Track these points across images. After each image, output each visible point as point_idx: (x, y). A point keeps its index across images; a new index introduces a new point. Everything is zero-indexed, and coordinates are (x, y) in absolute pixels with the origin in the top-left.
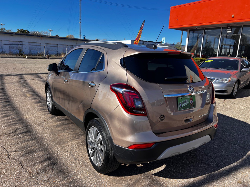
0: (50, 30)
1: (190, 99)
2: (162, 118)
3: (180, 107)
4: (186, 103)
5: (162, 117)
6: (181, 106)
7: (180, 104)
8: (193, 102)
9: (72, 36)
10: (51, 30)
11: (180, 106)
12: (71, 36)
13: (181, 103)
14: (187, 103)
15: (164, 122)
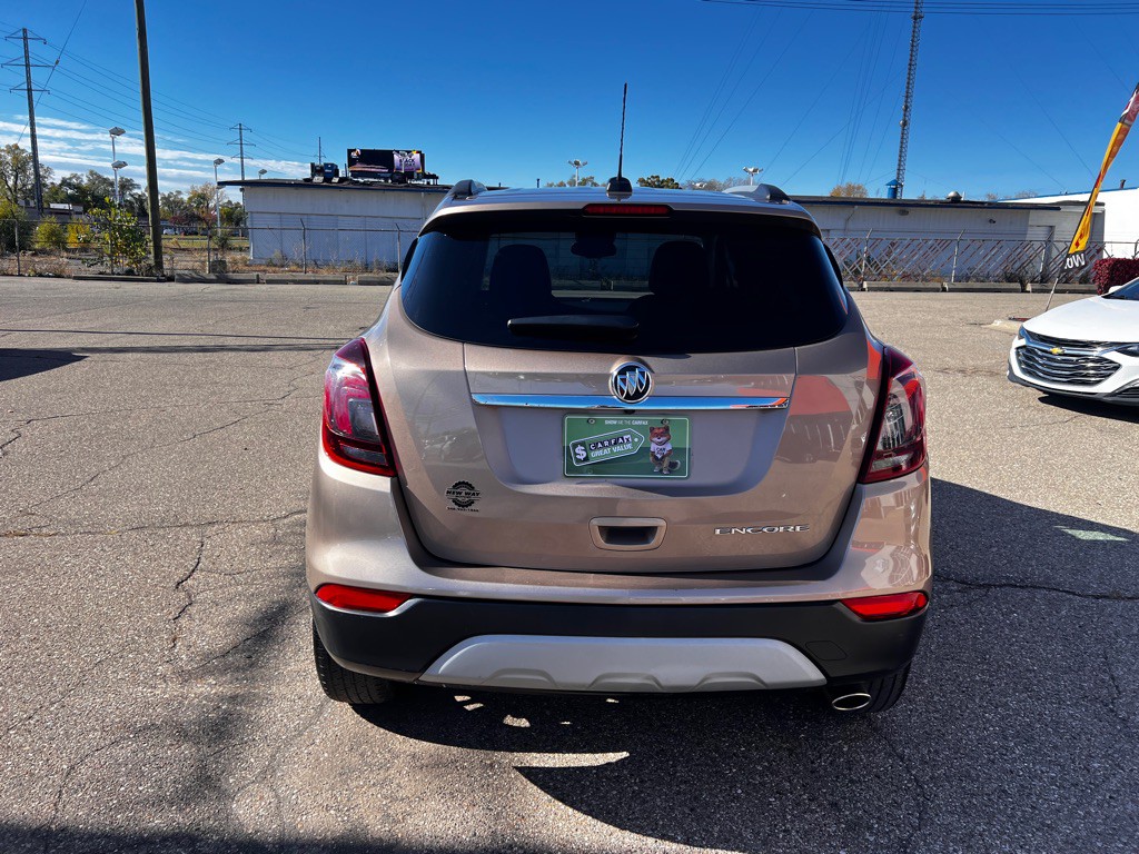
0: (751, 170)
1: (652, 429)
2: (463, 494)
3: (578, 461)
4: (616, 449)
5: (464, 490)
6: (586, 459)
7: (575, 446)
8: (668, 447)
9: (859, 188)
10: (755, 171)
11: (576, 454)
12: (850, 188)
13: (582, 444)
14: (629, 446)
15: (476, 514)
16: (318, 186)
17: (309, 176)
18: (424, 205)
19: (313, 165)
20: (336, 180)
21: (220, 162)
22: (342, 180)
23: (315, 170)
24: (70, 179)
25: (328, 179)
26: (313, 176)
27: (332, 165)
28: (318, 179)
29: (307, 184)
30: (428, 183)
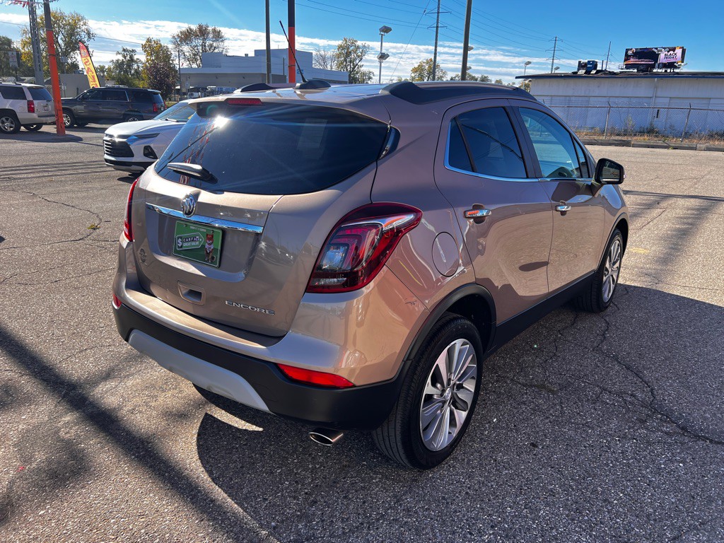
16: (580, 77)
17: (576, 70)
18: (656, 87)
19: (580, 62)
20: (594, 72)
21: (529, 63)
22: (598, 72)
23: (581, 66)
24: (455, 77)
25: (588, 72)
26: (579, 70)
27: (593, 62)
28: (582, 72)
29: (574, 75)
30: (666, 71)
